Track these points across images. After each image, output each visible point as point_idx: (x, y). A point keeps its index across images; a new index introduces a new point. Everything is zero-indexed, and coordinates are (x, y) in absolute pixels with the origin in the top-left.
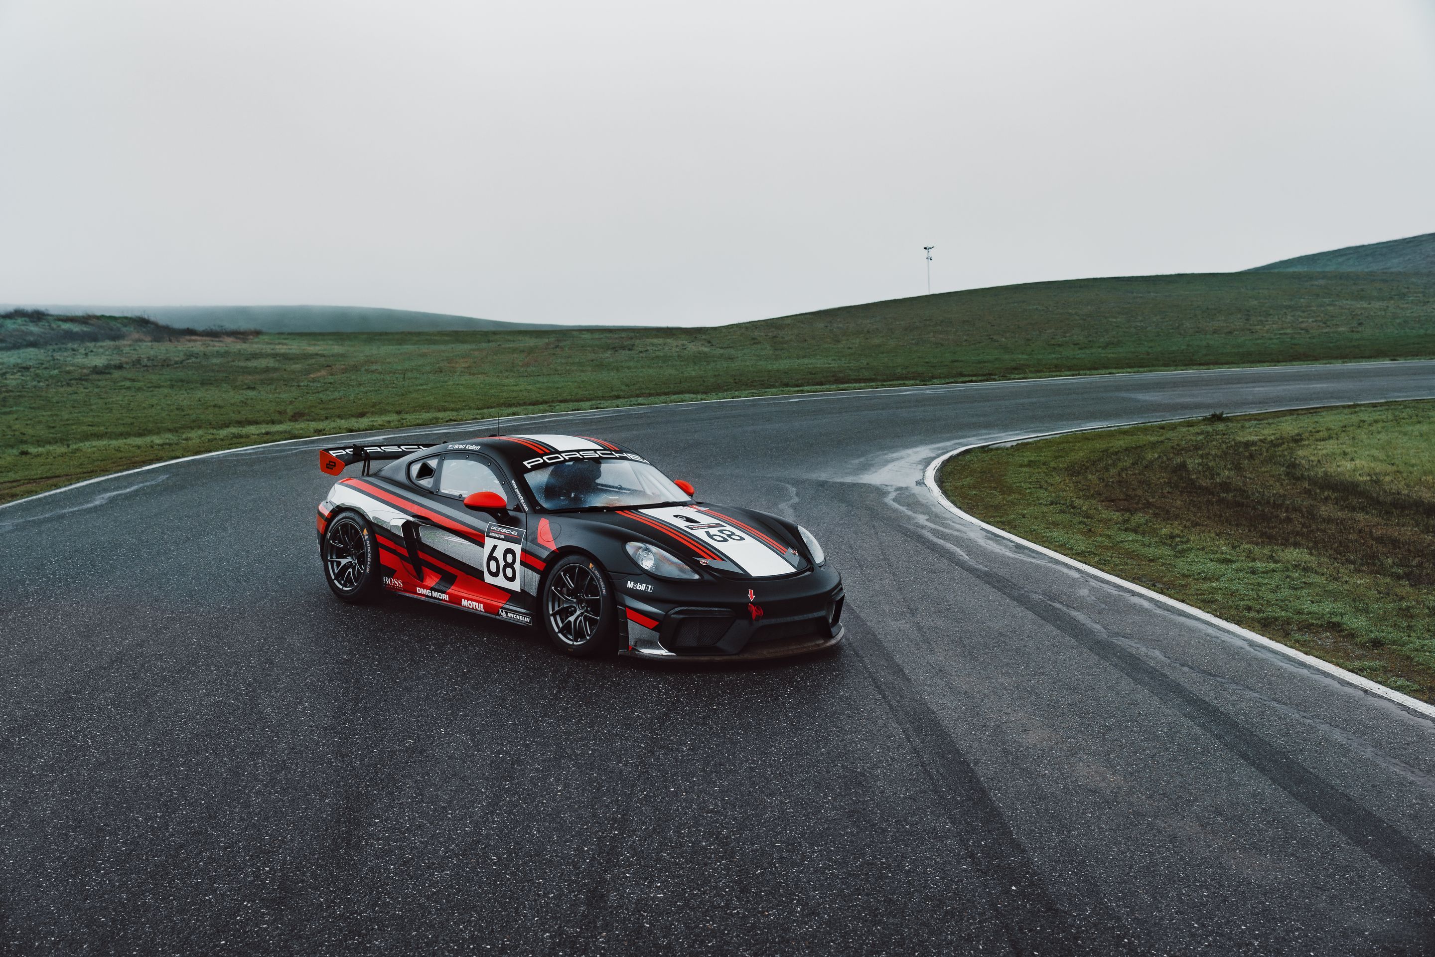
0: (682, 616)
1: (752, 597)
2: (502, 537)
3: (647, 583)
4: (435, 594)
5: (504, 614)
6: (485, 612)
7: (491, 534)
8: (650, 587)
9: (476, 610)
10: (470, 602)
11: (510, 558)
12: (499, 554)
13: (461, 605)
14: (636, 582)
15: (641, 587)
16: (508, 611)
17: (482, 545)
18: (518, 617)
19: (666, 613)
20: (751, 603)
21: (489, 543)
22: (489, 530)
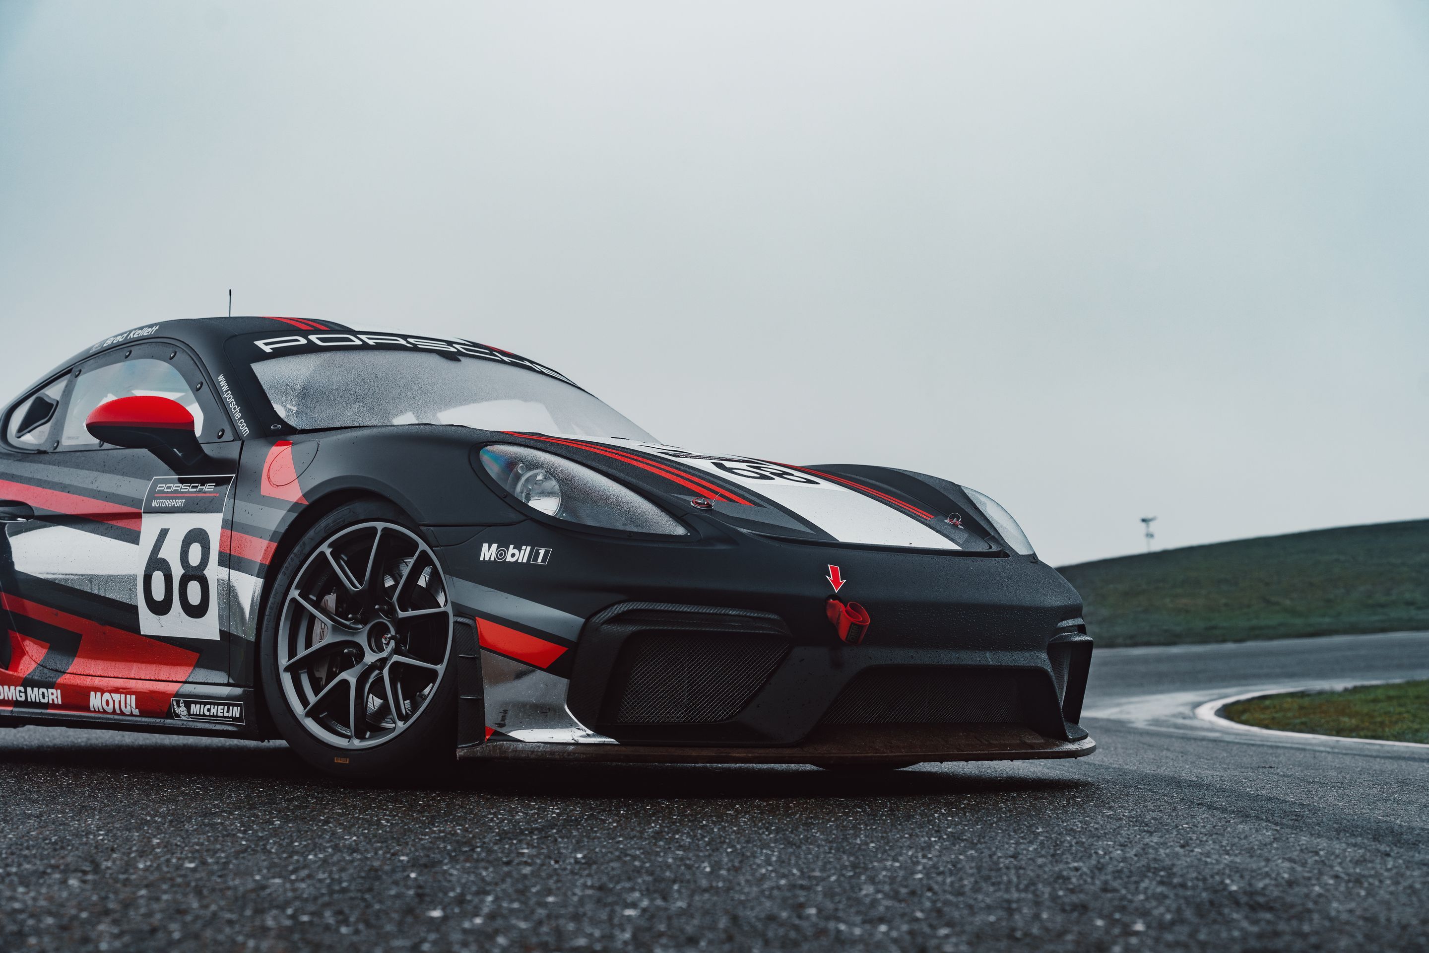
0: (631, 629)
1: (837, 583)
2: (179, 503)
3: (535, 544)
4: (34, 694)
5: (182, 710)
6: (142, 715)
7: (154, 504)
8: (542, 552)
9: (122, 713)
10: (107, 696)
11: (195, 554)
12: (171, 552)
13: (87, 709)
14: (503, 545)
15: (518, 555)
16: (190, 700)
17: (133, 538)
18: (214, 710)
19: (588, 620)
20: (835, 597)
21: (150, 526)
22: (153, 495)
